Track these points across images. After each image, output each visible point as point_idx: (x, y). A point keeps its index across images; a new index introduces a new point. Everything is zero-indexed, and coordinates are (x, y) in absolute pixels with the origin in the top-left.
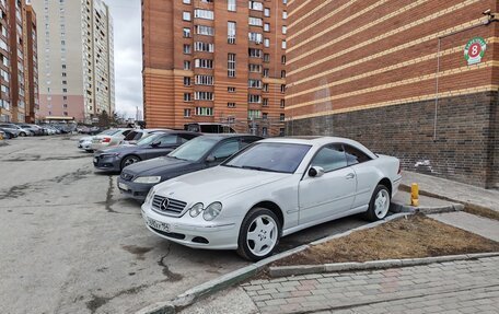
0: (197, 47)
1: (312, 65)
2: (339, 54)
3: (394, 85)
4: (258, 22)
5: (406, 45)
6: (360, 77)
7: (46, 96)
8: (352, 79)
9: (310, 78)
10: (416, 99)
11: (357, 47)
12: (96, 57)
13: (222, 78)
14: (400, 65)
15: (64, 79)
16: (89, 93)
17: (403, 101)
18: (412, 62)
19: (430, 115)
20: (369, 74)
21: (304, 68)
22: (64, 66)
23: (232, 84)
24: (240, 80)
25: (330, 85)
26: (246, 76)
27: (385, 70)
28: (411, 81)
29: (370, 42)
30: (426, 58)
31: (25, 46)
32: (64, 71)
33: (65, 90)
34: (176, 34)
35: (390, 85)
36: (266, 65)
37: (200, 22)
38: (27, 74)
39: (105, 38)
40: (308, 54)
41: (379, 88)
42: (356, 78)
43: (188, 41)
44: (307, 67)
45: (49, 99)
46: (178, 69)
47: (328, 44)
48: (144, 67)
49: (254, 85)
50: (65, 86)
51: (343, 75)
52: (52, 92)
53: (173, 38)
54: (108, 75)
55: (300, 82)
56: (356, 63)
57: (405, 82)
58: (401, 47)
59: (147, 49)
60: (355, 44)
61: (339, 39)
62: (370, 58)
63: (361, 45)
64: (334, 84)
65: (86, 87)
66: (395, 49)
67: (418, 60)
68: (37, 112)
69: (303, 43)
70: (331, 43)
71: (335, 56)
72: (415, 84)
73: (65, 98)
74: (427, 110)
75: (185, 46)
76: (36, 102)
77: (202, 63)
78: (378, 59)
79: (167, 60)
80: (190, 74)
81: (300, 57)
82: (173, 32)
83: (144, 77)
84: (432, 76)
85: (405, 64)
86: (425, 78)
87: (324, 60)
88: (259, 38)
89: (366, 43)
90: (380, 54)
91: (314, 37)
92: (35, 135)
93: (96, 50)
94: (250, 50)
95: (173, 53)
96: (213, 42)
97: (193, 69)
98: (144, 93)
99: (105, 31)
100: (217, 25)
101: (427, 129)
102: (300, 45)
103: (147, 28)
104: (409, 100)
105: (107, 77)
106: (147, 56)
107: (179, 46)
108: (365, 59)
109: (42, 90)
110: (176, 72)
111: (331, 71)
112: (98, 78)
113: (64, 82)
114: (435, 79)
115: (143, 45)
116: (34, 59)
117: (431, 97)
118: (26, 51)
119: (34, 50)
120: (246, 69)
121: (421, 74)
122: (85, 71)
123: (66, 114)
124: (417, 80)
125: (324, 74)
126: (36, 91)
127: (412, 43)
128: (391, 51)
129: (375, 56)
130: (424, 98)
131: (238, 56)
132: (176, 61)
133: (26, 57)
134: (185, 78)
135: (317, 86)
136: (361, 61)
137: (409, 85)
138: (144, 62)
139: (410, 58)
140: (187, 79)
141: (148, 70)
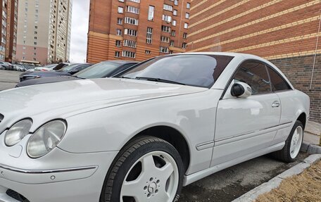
0: (127, 21)
1: (208, 28)
2: (231, 19)
3: (277, 43)
4: (170, 9)
5: (291, 10)
6: (248, 36)
7: (22, 46)
8: (241, 38)
9: (206, 38)
10: (296, 55)
11: (247, 12)
12: (58, 23)
13: (142, 44)
14: (284, 27)
15: (36, 35)
16: (52, 46)
17: (284, 56)
18: (295, 24)
19: (308, 68)
20: (256, 34)
21: (203, 30)
22: (36, 27)
23: (149, 48)
24: (154, 46)
25: (222, 43)
26: (158, 44)
27: (270, 30)
28: (292, 39)
29: (259, 8)
30: (308, 20)
31: (9, 9)
32: (36, 30)
33: (35, 43)
34: (113, 10)
35: (273, 43)
36: (173, 38)
37: (130, 3)
38: (9, 29)
39: (66, 11)
40: (206, 19)
41: (263, 45)
42: (244, 37)
43: (121, 16)
44: (205, 29)
45: (24, 48)
46: (112, 34)
47: (223, 11)
48: (89, 31)
49: (163, 50)
50: (35, 41)
51: (233, 35)
52: (26, 44)
53: (111, 13)
54: (66, 37)
55: (197, 41)
56: (246, 25)
57: (287, 40)
58: (286, 12)
59: (92, 18)
60: (246, 10)
61: (232, 7)
62: (257, 21)
63: (251, 11)
64: (225, 42)
65: (50, 42)
66: (281, 13)
67: (301, 22)
68: (14, 56)
69: (203, 11)
70: (226, 10)
71: (228, 20)
72: (296, 42)
73: (35, 48)
74: (306, 63)
75: (118, 19)
76: (14, 49)
77: (129, 31)
78: (264, 22)
79: (106, 28)
80: (120, 38)
81: (200, 22)
82: (111, 8)
83: (88, 37)
84: (313, 35)
85: (289, 25)
86: (306, 37)
87: (219, 23)
88: (169, 19)
89: (255, 9)
90: (267, 18)
91: (212, 6)
92: (6, 69)
93: (59, 18)
94: (162, 26)
95: (110, 23)
96: (138, 19)
97: (123, 35)
98: (88, 49)
99: (66, 7)
100: (142, 7)
101: (304, 80)
102: (201, 12)
103: (93, 4)
104: (290, 55)
105: (66, 38)
106: (92, 23)
107: (114, 19)
108: (253, 22)
109: (19, 41)
110: (111, 36)
111: (223, 32)
112: (59, 37)
113: (36, 38)
114: (316, 38)
115: (90, 16)
116: (15, 19)
117: (310, 53)
118: (9, 13)
119: (15, 13)
120: (159, 39)
121: (303, 33)
122: (50, 32)
123: (35, 59)
124: (298, 38)
125: (218, 34)
126: (14, 42)
127: (297, 8)
128: (277, 15)
129: (262, 20)
130: (303, 53)
131: (154, 29)
132: (111, 29)
133: (9, 17)
134: (117, 41)
135: (211, 44)
136: (249, 24)
137: (290, 43)
138: (89, 27)
139: (293, 20)
140: (118, 42)
141: (91, 33)
